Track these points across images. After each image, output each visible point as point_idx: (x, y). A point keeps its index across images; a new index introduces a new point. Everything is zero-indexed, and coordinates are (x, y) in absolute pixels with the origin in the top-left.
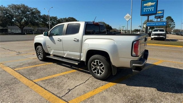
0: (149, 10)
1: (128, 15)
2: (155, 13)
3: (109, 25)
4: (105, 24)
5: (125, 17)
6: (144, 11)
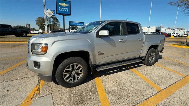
0: (64, 10)
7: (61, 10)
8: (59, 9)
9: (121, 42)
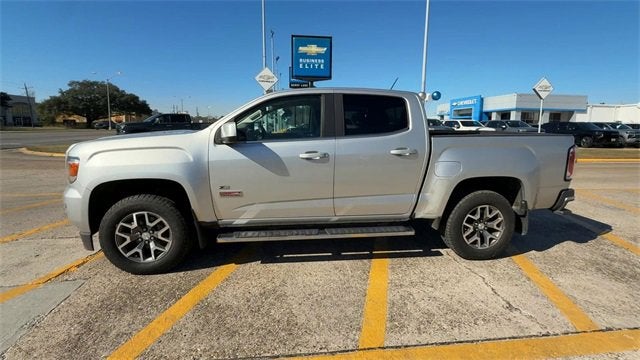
0: (314, 66)
1: (267, 72)
2: (328, 75)
3: (137, 98)
4: (117, 90)
5: (257, 78)
6: (301, 66)
7: (304, 65)
8: (299, 63)
9: (307, 159)
